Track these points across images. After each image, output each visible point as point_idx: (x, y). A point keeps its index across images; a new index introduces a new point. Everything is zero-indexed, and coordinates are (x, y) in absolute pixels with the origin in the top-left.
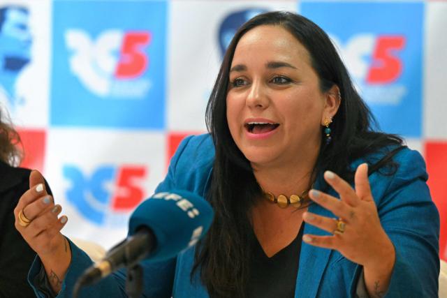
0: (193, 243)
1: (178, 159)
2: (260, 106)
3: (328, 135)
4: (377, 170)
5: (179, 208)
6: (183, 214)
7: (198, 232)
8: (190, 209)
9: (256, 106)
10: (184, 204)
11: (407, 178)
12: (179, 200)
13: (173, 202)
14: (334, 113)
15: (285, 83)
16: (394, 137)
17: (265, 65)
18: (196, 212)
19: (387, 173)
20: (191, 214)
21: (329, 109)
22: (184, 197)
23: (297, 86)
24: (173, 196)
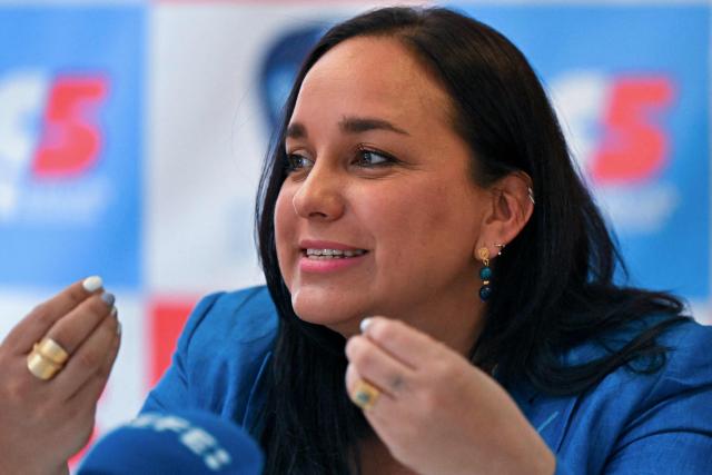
1: (192, 334)
3: (486, 283)
4: (624, 363)
5: (186, 450)
6: (195, 461)
8: (211, 451)
9: (312, 215)
10: (195, 439)
11: (690, 382)
12: (184, 431)
13: (172, 437)
15: (379, 164)
16: (667, 298)
17: (339, 124)
18: (223, 456)
19: (644, 369)
20: (212, 462)
21: (498, 224)
22: (197, 423)
23: (406, 171)
24: (169, 423)
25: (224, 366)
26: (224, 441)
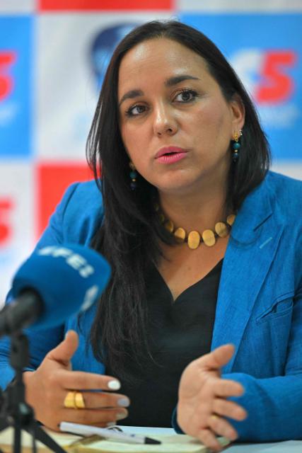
0: (86, 305)
1: (66, 206)
2: (170, 130)
3: (236, 151)
5: (70, 267)
6: (75, 273)
7: (92, 293)
8: (83, 267)
10: (75, 260)
12: (69, 256)
13: (62, 260)
14: (242, 123)
15: (192, 100)
17: (165, 82)
18: (89, 270)
20: (84, 273)
21: (236, 121)
22: (75, 251)
23: (200, 99)
24: (61, 252)
25: (86, 223)
26: (90, 262)
